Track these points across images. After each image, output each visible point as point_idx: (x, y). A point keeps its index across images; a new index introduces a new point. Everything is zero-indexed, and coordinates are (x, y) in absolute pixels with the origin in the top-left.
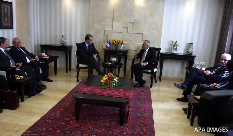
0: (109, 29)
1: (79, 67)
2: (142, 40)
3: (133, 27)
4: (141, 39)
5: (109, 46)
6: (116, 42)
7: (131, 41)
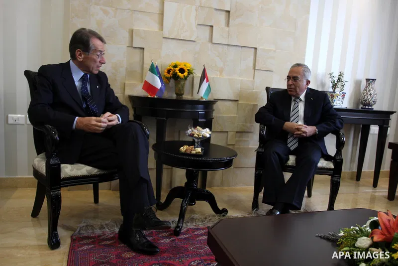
0: (146, 25)
1: (63, 176)
2: (254, 68)
3: (228, 24)
4: (251, 64)
5: (158, 84)
6: (182, 71)
7: (221, 71)
